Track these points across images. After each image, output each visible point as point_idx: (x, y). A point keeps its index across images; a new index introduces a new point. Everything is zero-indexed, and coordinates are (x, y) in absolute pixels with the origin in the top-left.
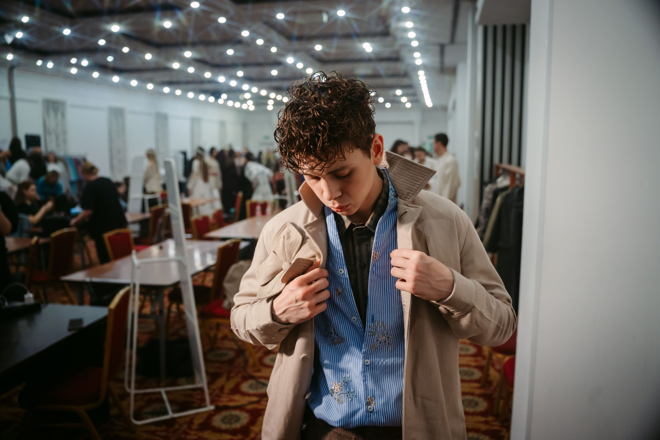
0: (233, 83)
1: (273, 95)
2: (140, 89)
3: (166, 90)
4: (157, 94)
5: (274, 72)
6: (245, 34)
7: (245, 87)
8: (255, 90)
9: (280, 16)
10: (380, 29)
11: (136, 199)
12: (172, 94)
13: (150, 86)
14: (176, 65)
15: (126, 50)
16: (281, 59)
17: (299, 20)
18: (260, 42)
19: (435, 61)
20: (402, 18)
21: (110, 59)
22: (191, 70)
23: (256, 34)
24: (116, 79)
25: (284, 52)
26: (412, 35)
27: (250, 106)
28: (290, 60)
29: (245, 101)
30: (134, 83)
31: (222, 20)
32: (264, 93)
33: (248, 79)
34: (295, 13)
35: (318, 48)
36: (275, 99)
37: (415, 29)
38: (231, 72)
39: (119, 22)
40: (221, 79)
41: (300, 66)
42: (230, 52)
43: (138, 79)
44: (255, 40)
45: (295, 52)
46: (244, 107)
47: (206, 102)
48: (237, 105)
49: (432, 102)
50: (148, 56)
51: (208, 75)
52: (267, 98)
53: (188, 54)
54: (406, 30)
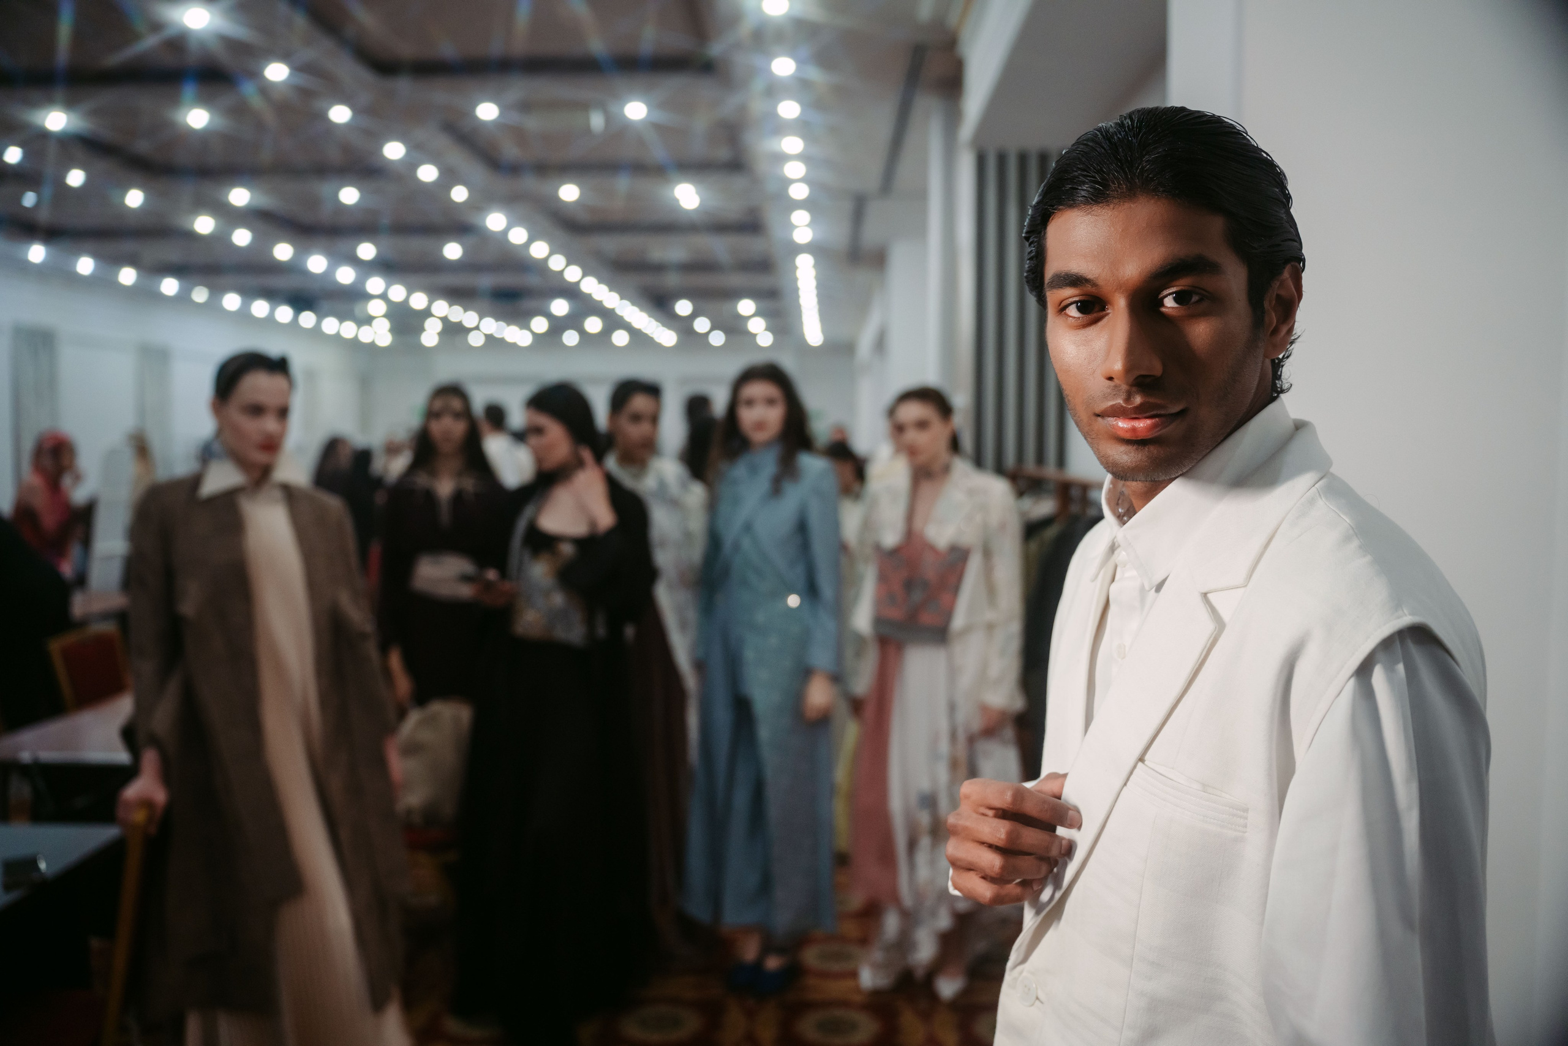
0: (346, 275)
1: (441, 308)
2: (102, 283)
3: (170, 286)
4: (145, 295)
5: (453, 251)
6: (394, 151)
7: (375, 284)
8: (398, 293)
9: (487, 112)
10: (723, 153)
11: (109, 558)
12: (183, 298)
13: (128, 276)
14: (204, 225)
15: (76, 178)
16: (474, 219)
17: (533, 123)
18: (428, 173)
19: (838, 234)
20: (782, 128)
21: (29, 199)
22: (242, 237)
23: (419, 152)
24: (37, 253)
25: (482, 201)
26: (794, 170)
27: (380, 334)
28: (495, 221)
29: (369, 320)
30: (85, 265)
31: (340, 114)
32: (419, 301)
33: (385, 266)
34: (526, 107)
35: (569, 193)
36: (445, 320)
37: (802, 157)
38: (342, 245)
39: (69, 105)
40: (317, 263)
41: (518, 236)
42: (349, 195)
43: (95, 255)
44: (414, 167)
45: (509, 201)
46: (366, 335)
47: (270, 320)
48: (348, 330)
49: (824, 331)
50: (134, 198)
51: (283, 252)
52: (427, 313)
53: (239, 197)
54: (783, 158)
